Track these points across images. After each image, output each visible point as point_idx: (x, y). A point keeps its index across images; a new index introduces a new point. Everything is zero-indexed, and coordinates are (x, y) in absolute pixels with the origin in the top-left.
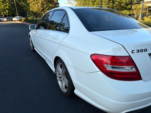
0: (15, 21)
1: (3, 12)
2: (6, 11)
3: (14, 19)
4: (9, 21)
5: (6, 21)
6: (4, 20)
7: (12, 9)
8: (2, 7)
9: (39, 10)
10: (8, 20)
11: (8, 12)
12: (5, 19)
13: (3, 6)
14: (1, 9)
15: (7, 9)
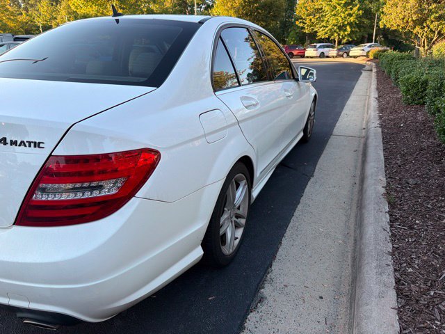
0: (355, 57)
1: (337, 33)
2: (345, 30)
3: (355, 51)
4: (342, 56)
5: (333, 57)
6: (330, 55)
7: (363, 22)
8: (340, 19)
9: (407, 22)
10: (341, 53)
11: (352, 31)
12: (333, 52)
13: (343, 15)
14: (336, 25)
15: (350, 24)
